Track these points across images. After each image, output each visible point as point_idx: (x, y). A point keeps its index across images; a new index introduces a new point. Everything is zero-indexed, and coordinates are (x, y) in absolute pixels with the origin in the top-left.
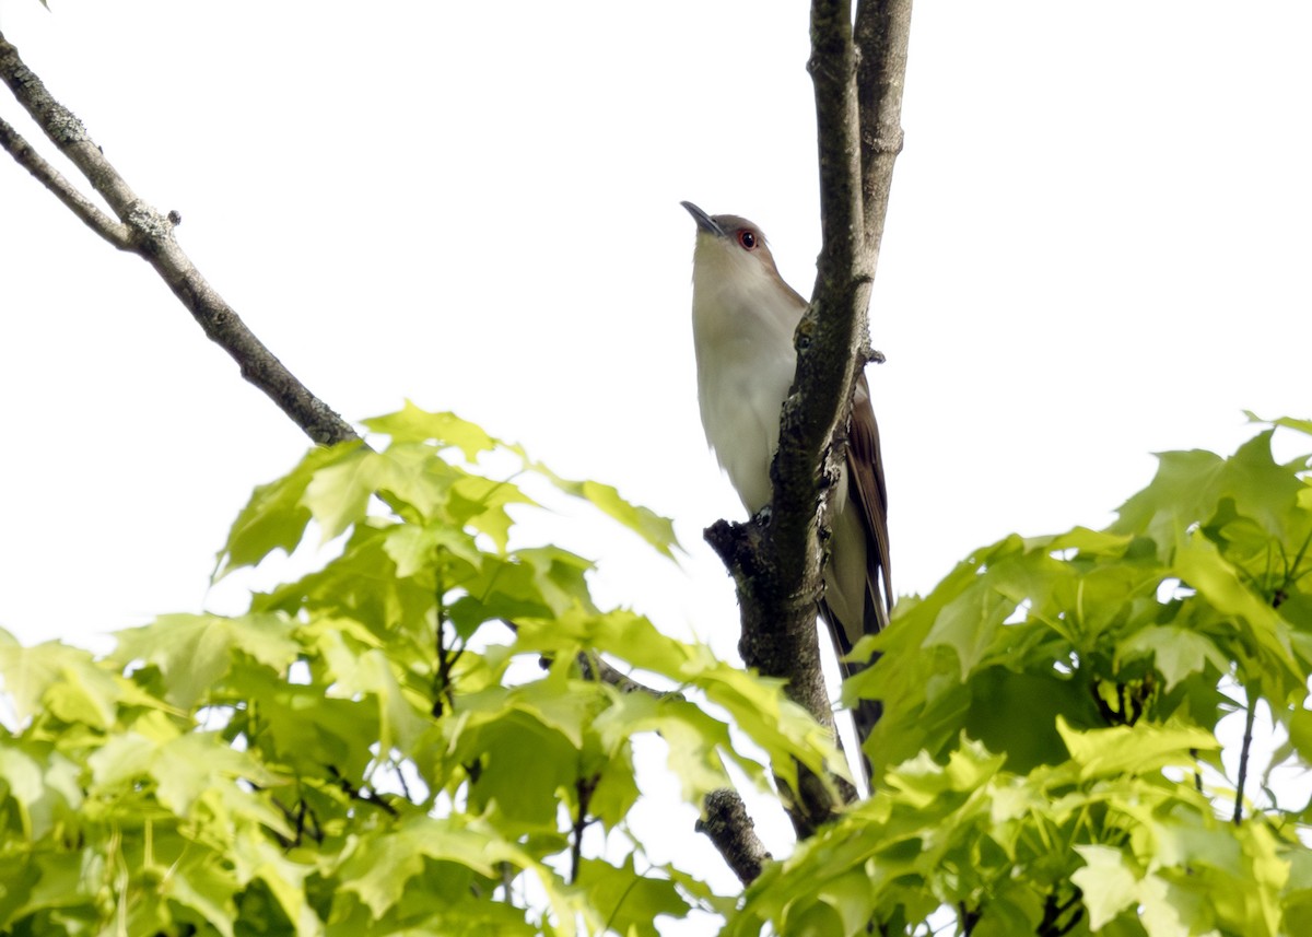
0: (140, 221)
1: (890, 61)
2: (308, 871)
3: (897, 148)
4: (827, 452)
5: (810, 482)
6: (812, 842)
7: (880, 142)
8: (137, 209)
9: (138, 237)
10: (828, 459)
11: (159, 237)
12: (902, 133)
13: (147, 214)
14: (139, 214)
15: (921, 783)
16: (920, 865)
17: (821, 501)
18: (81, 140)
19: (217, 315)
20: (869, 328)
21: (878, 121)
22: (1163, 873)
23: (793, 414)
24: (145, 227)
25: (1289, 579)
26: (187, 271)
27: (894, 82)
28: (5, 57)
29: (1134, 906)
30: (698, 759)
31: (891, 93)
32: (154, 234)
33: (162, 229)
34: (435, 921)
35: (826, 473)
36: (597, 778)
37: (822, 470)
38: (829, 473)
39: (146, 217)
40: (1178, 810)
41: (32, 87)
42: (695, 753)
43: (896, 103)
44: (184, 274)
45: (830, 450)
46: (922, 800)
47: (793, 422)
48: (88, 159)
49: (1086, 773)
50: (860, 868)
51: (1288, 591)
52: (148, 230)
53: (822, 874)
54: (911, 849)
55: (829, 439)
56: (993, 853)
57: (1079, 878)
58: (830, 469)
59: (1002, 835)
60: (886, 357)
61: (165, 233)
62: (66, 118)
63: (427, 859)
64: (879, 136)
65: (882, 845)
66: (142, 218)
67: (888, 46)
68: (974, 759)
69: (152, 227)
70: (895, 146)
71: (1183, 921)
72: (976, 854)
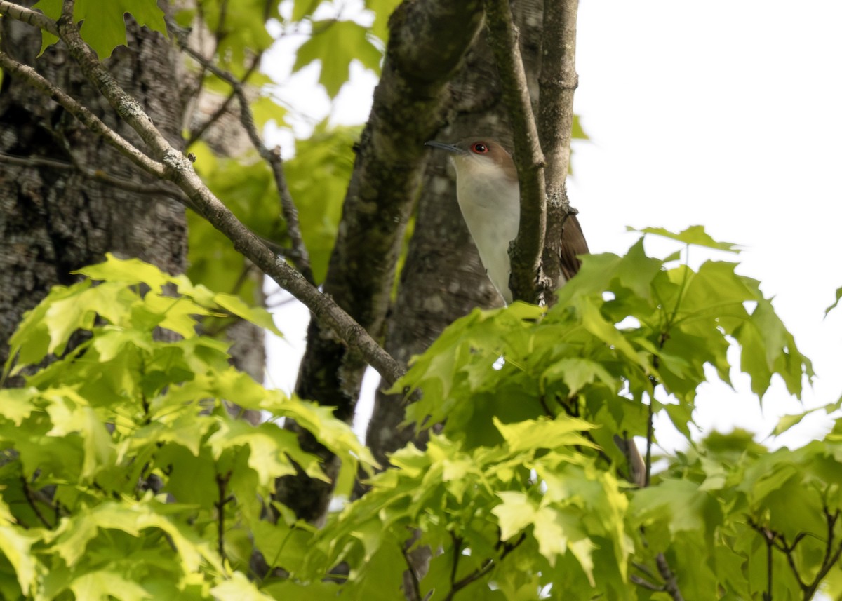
0: (170, 161)
1: (564, 34)
2: (34, 540)
3: (574, 85)
4: (539, 271)
5: (530, 288)
6: (356, 502)
7: (563, 83)
8: (168, 154)
9: (169, 170)
10: (541, 274)
11: (182, 169)
12: (577, 76)
13: (174, 156)
14: (170, 157)
15: (412, 462)
16: (412, 511)
17: (540, 299)
18: (138, 115)
19: (218, 213)
20: (567, 194)
21: (561, 71)
22: (553, 505)
23: (514, 248)
24: (173, 164)
25: (669, 326)
26: (199, 189)
27: (568, 46)
28: (94, 68)
29: (531, 527)
30: (273, 458)
31: (567, 53)
32: (179, 168)
33: (183, 165)
34: (113, 565)
35: (540, 283)
36: (230, 474)
37: (537, 281)
38: (543, 282)
39: (173, 158)
40: (569, 468)
41: (109, 85)
42: (271, 454)
43: (571, 59)
44: (197, 190)
45: (541, 269)
46: (414, 472)
47: (515, 253)
48: (141, 126)
49: (513, 449)
50: (377, 517)
51: (670, 333)
52: (175, 166)
53: (357, 522)
54: (407, 501)
55: (539, 262)
56: (452, 502)
57: (497, 511)
58: (543, 280)
59: (456, 491)
60: (579, 211)
61: (186, 167)
62: (128, 103)
63: (100, 529)
64: (562, 79)
65: (391, 501)
66: (172, 159)
67: (563, 25)
68: (441, 445)
69: (178, 164)
70: (572, 84)
71: (565, 533)
72: (444, 503)
